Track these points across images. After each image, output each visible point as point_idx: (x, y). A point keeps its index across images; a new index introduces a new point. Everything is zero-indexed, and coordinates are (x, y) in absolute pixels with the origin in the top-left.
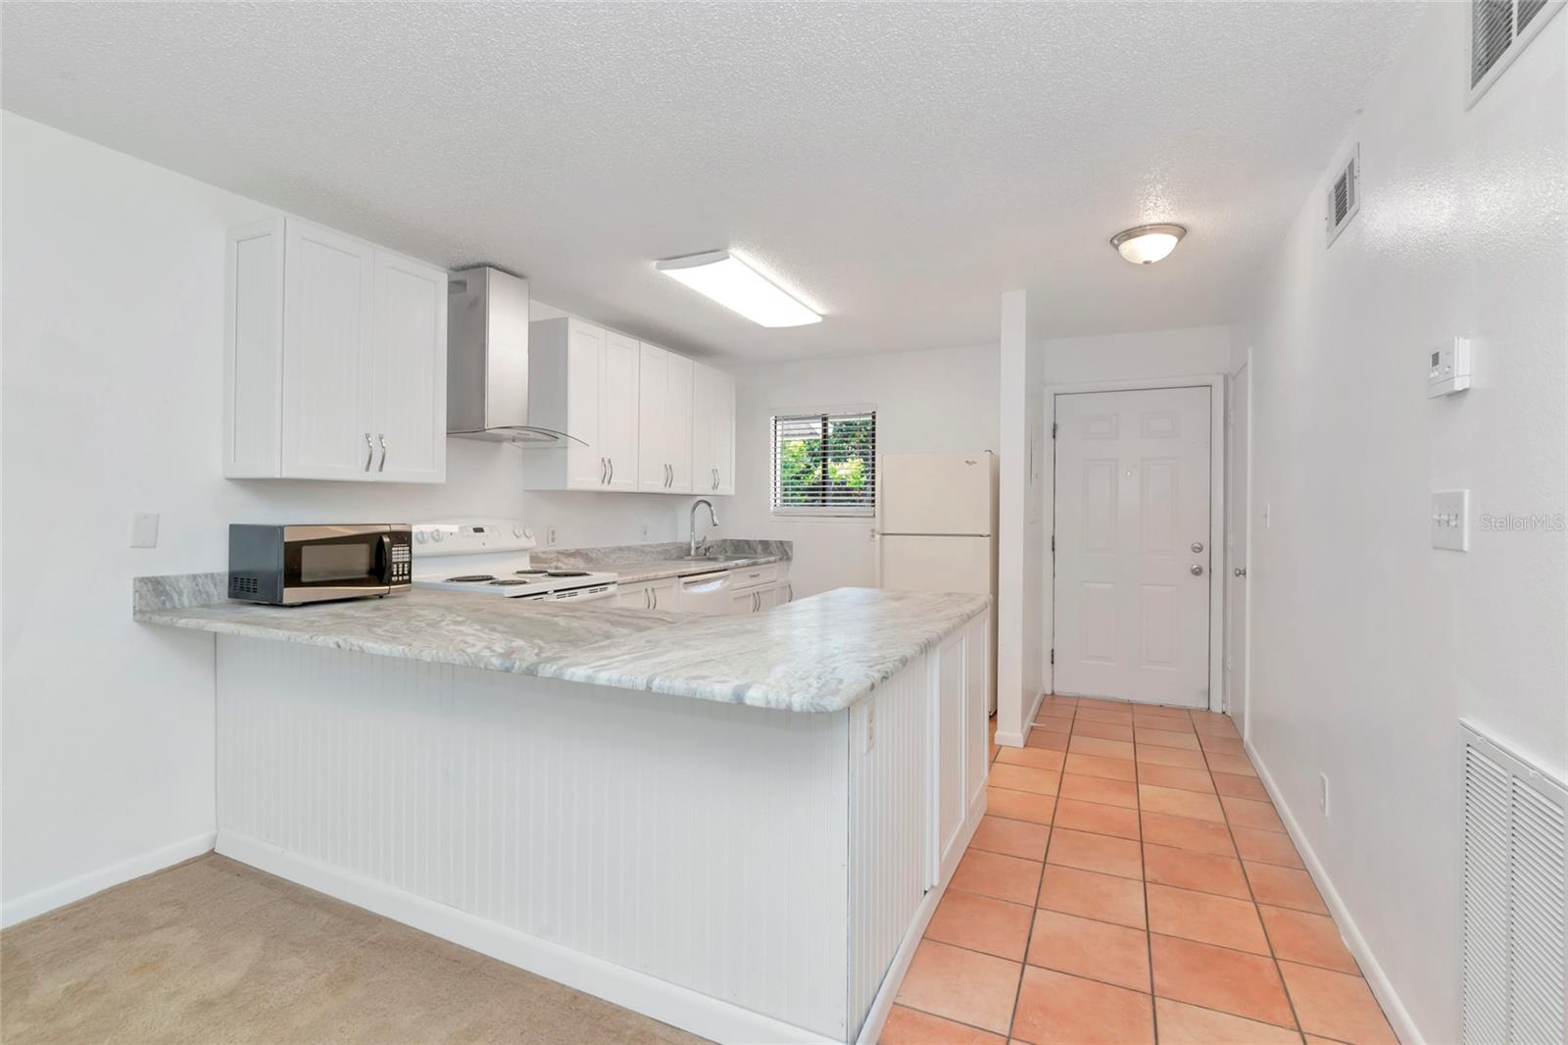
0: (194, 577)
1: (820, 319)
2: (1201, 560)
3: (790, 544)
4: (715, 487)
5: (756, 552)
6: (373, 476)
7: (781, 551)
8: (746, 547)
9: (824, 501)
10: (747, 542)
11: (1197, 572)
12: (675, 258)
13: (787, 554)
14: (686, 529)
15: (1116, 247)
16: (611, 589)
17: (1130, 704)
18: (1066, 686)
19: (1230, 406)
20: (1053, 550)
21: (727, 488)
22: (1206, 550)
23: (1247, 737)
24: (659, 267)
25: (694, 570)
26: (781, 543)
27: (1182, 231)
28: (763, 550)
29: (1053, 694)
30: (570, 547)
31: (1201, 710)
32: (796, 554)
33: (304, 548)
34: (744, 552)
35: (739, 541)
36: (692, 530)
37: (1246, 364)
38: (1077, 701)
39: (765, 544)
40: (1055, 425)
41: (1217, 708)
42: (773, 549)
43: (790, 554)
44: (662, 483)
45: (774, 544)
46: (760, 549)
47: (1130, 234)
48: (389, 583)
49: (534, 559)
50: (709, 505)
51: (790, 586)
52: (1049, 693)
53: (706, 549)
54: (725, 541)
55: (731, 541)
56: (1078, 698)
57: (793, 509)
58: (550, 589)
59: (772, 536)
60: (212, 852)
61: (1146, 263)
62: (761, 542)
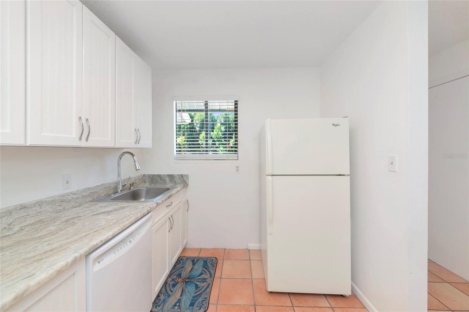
3: (187, 176)
4: (137, 142)
5: (165, 182)
7: (181, 181)
8: (159, 179)
9: (207, 151)
10: (159, 176)
13: (186, 182)
21: (146, 142)
26: (182, 176)
28: (170, 180)
32: (191, 182)
34: (157, 182)
35: (154, 175)
39: (171, 177)
42: (177, 180)
43: (187, 182)
45: (178, 177)
46: (168, 179)
50: (133, 155)
51: (187, 201)
53: (130, 185)
54: (144, 175)
55: (149, 176)
59: (176, 172)
62: (169, 176)
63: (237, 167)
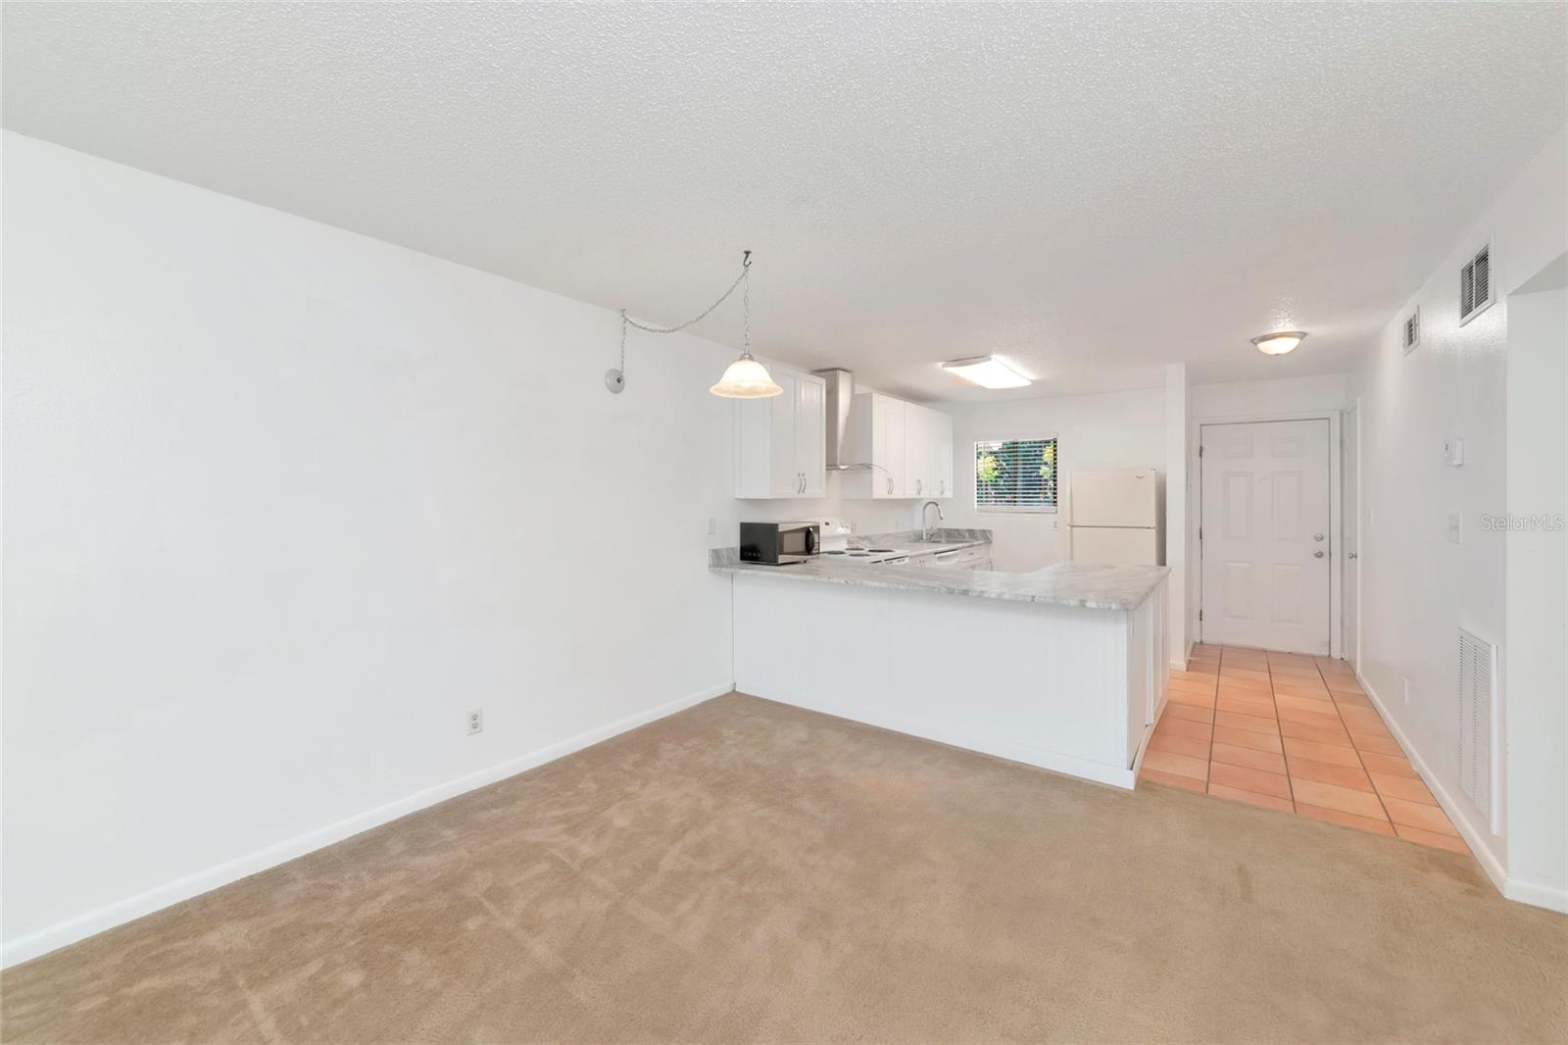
0: (727, 549)
1: (1029, 383)
2: (1323, 546)
3: (990, 531)
4: (940, 492)
5: (967, 538)
6: (801, 495)
7: (986, 536)
8: (956, 533)
10: (957, 530)
11: (1319, 555)
12: (960, 361)
13: (989, 539)
14: (919, 522)
15: (1256, 344)
16: (907, 560)
17: (1265, 651)
18: (1210, 637)
19: (1345, 433)
20: (1201, 538)
21: (949, 494)
22: (1326, 540)
23: (1359, 671)
24: (943, 366)
25: (941, 549)
26: (984, 531)
27: (1302, 336)
28: (972, 536)
29: (1201, 642)
30: (863, 534)
31: (1323, 657)
32: (994, 539)
33: (786, 536)
34: (954, 537)
35: (951, 530)
36: (924, 522)
37: (1355, 408)
38: (1222, 649)
39: (971, 532)
40: (1201, 448)
41: (1336, 654)
42: (979, 535)
43: (991, 539)
44: (915, 492)
45: (979, 533)
46: (967, 534)
47: (1265, 339)
48: (812, 555)
49: (849, 542)
50: (937, 505)
51: (991, 562)
52: (1198, 641)
53: (931, 535)
54: (940, 529)
55: (945, 530)
56: (1222, 646)
57: (989, 506)
58: (883, 559)
59: (976, 526)
60: (734, 691)
61: (1277, 355)
62: (968, 530)
63: (1056, 523)
